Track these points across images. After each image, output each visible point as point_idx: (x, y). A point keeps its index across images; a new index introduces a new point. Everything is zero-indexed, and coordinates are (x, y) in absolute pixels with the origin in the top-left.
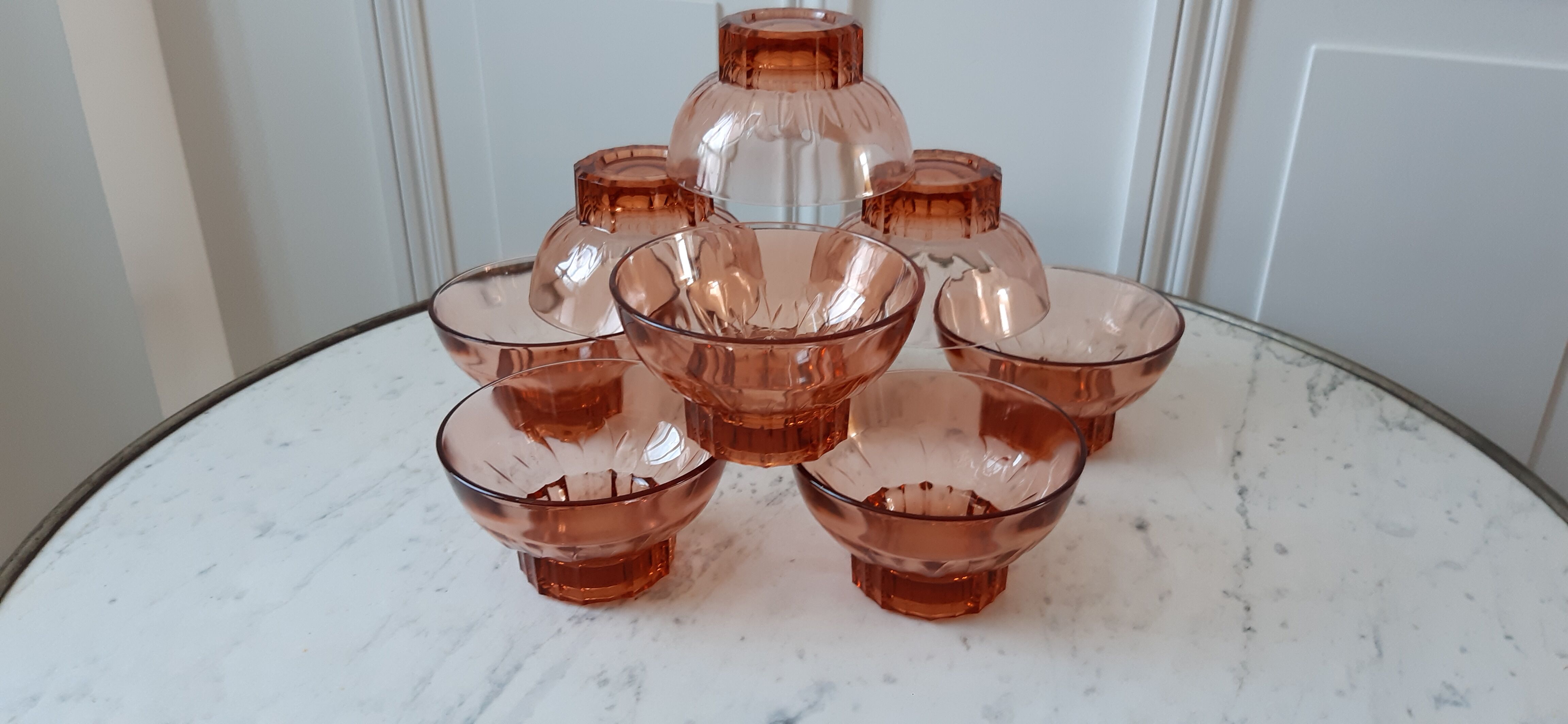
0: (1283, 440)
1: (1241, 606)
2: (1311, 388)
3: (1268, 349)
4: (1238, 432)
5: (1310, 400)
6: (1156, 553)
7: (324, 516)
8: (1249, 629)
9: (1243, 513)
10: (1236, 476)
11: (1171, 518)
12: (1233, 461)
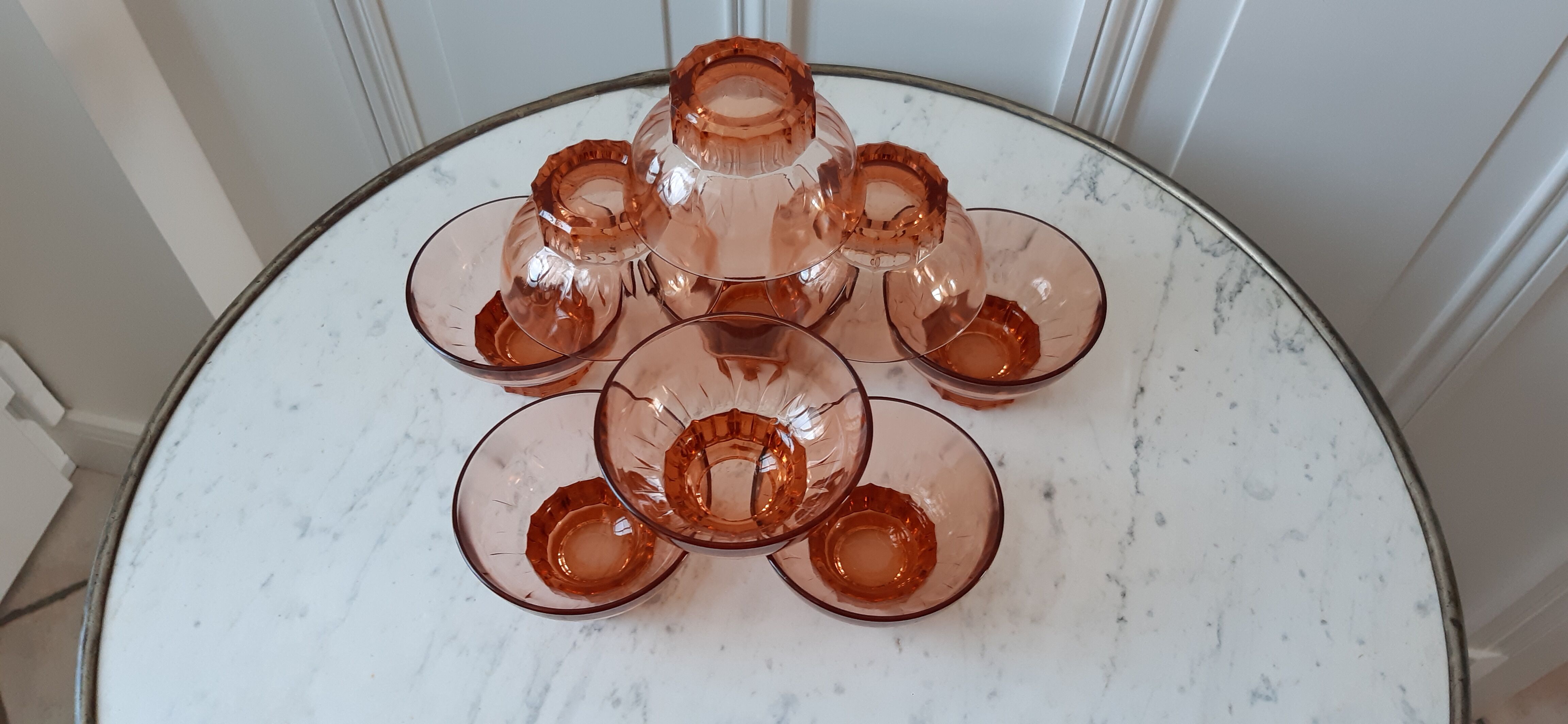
0: (1182, 369)
1: (1119, 590)
2: (1220, 290)
3: (1189, 229)
4: (1146, 359)
5: (1216, 310)
6: (1057, 528)
7: (352, 508)
8: (1122, 619)
9: (1135, 473)
10: (1136, 423)
11: (1073, 481)
12: (1136, 401)
